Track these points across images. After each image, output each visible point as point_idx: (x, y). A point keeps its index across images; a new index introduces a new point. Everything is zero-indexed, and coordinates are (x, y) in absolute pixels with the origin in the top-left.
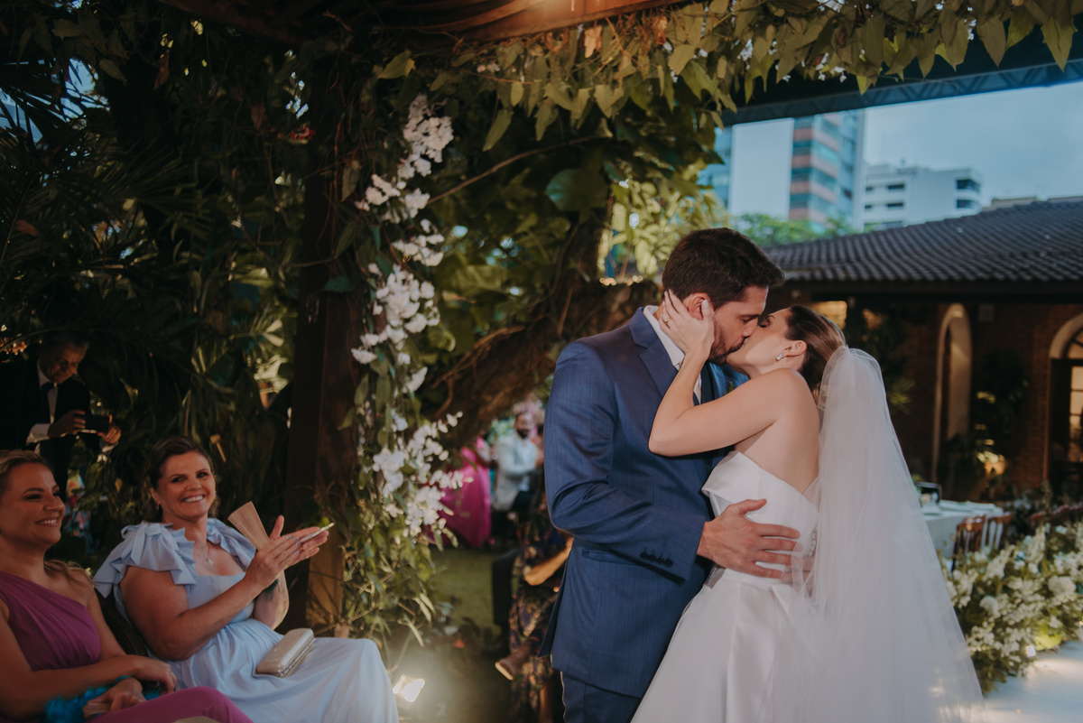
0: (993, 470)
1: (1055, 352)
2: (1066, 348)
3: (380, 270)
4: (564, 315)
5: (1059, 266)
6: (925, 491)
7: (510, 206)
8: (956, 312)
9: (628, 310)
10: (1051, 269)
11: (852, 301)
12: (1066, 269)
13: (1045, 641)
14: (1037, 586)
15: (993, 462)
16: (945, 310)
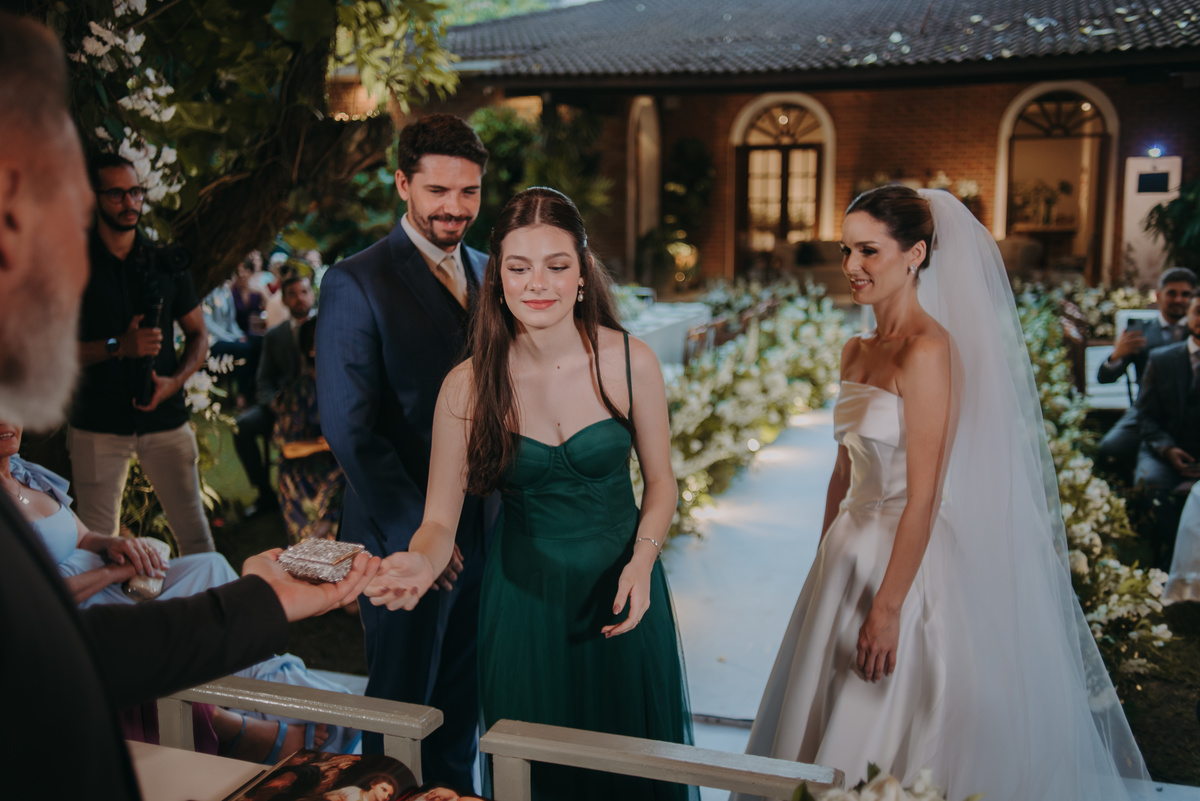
0: (685, 263)
1: (736, 138)
2: (746, 133)
3: (111, 134)
4: (298, 158)
7: (209, 26)
8: (644, 102)
9: (367, 148)
11: (547, 96)
13: (768, 435)
15: (684, 254)
16: (633, 102)
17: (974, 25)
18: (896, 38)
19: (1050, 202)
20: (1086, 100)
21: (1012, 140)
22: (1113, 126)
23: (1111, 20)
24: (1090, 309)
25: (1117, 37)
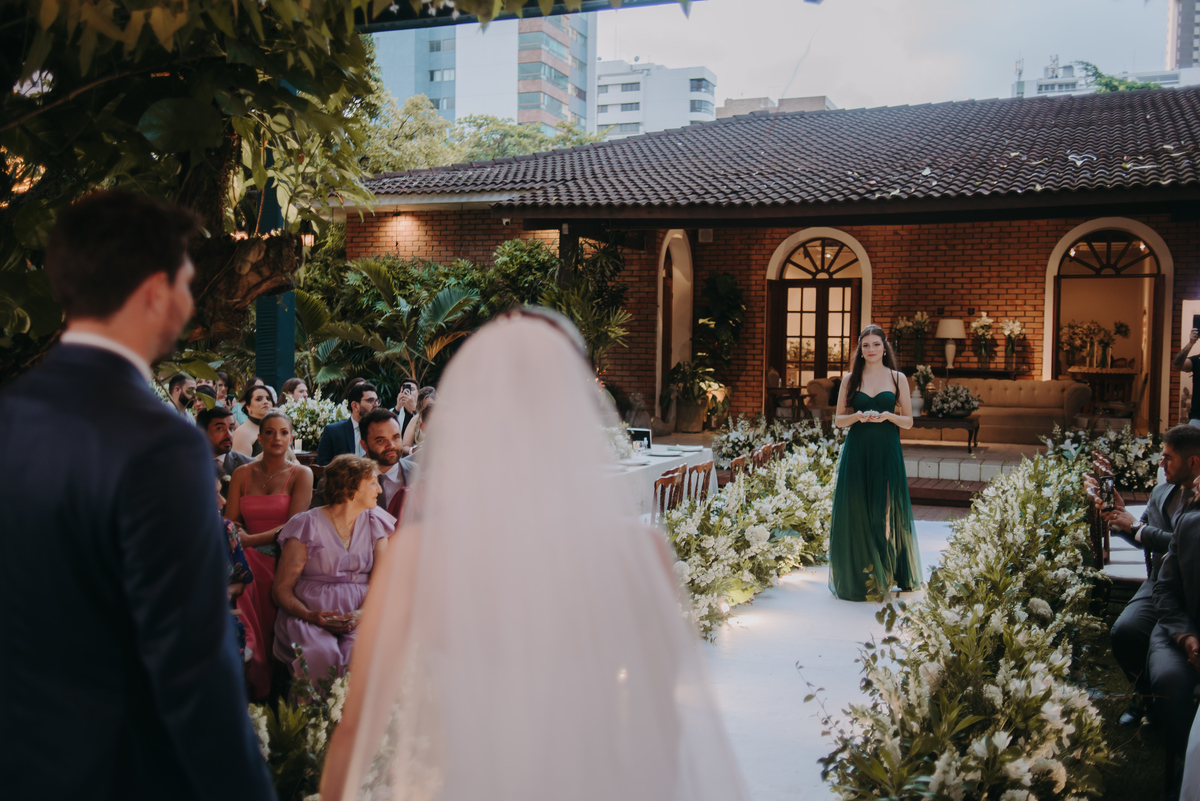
0: (714, 397)
1: (772, 273)
2: (782, 269)
5: (769, 187)
6: (636, 437)
8: (676, 234)
10: (760, 191)
11: (563, 228)
12: (775, 192)
13: (738, 596)
14: (730, 541)
15: (716, 391)
16: (665, 234)
17: (1011, 161)
18: (927, 172)
19: (1105, 345)
20: (1139, 239)
21: (1058, 280)
22: (1167, 266)
23: (1156, 155)
24: (1137, 458)
25: (1159, 173)
